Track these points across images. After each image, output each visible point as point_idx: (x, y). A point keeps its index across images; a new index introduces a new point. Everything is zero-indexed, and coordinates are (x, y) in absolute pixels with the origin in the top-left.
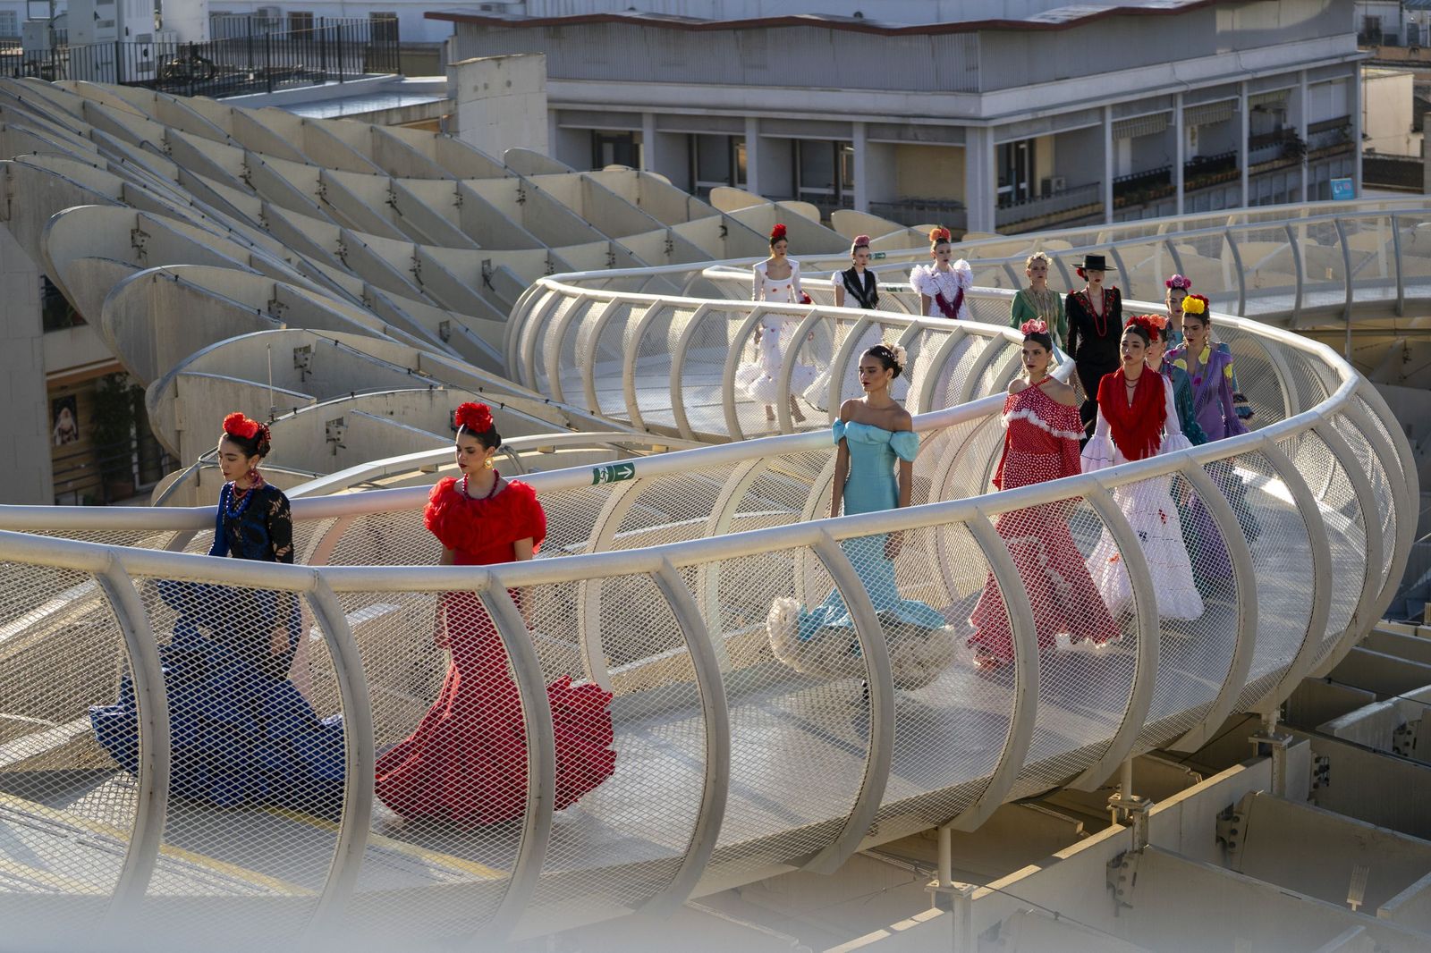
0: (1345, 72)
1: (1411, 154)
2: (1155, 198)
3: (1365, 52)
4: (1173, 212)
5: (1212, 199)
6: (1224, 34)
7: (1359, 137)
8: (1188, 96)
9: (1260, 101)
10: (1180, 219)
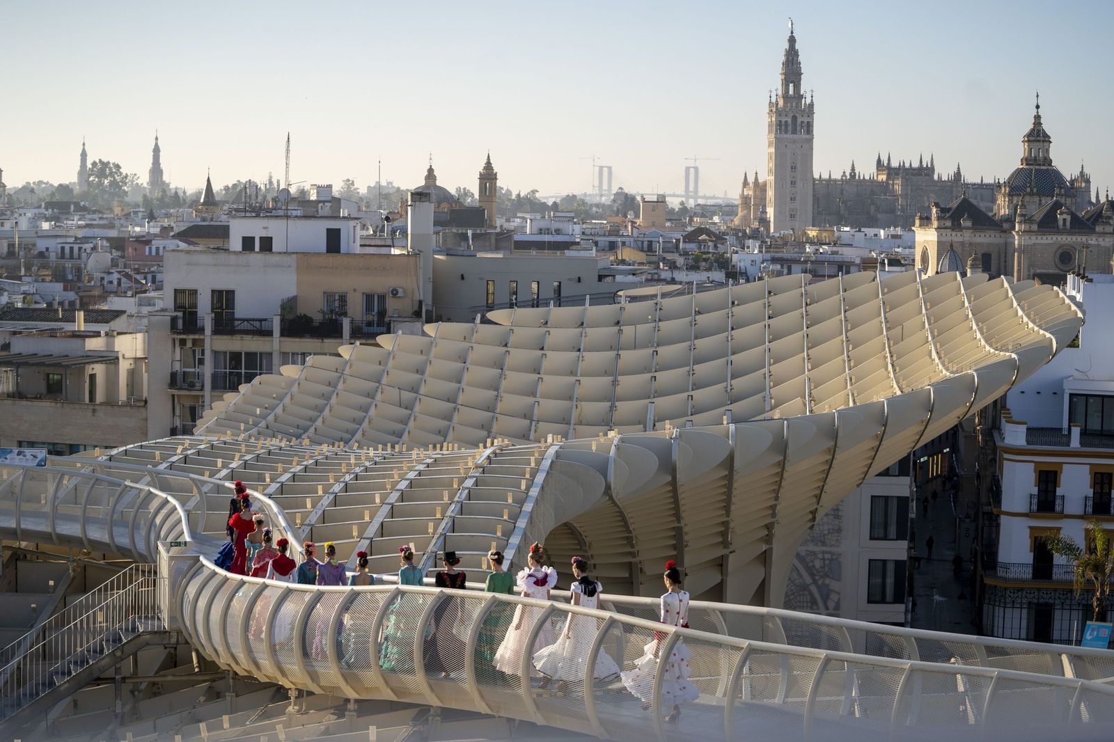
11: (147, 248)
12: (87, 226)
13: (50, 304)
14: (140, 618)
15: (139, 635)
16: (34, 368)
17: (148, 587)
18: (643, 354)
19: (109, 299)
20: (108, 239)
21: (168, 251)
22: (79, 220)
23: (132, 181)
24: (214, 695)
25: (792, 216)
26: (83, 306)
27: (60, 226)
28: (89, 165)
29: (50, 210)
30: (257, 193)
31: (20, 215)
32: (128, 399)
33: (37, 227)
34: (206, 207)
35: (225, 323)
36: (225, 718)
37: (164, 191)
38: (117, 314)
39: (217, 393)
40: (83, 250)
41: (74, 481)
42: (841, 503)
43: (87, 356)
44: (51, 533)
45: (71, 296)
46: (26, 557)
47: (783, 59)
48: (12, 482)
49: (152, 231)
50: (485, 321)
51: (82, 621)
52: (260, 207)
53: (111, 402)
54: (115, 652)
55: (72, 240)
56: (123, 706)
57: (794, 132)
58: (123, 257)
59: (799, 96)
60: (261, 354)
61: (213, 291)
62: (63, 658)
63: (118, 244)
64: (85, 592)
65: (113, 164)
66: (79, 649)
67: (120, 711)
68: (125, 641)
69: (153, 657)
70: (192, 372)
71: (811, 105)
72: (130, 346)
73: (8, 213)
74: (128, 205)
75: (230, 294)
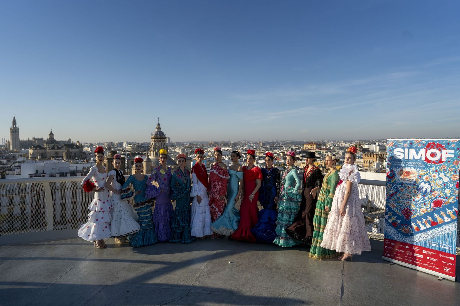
25: (16, 147)
47: (13, 121)
57: (15, 133)
59: (16, 127)
71: (19, 129)
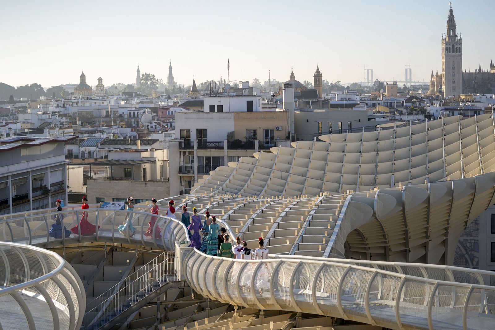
0: (62, 167)
1: (83, 192)
2: (3, 209)
3: (68, 161)
4: (9, 213)
5: (21, 208)
6: (24, 156)
7: (67, 187)
8: (13, 176)
9: (35, 177)
10: (11, 215)
11: (168, 111)
12: (141, 102)
13: (125, 138)
14: (168, 276)
15: (167, 283)
16: (119, 166)
17: (171, 262)
18: (388, 153)
19: (151, 135)
20: (150, 108)
21: (176, 113)
22: (137, 100)
23: (160, 82)
24: (201, 309)
25: (453, 90)
26: (140, 138)
27: (129, 103)
28: (141, 76)
29: (124, 96)
30: (215, 86)
31: (111, 98)
32: (161, 178)
33: (119, 103)
34: (193, 93)
35: (203, 144)
36: (206, 319)
37: (174, 86)
38: (155, 141)
39: (199, 175)
40: (139, 113)
41: (138, 216)
42: (478, 218)
43: (142, 160)
44: (127, 239)
45: (135, 133)
46: (117, 250)
47: (447, 19)
48: (110, 216)
49: (170, 104)
50: (318, 140)
51: (142, 278)
52: (217, 92)
53: (153, 180)
54: (157, 291)
55: (134, 109)
56: (161, 314)
57: (453, 52)
58: (157, 116)
59: (455, 36)
60: (219, 157)
61: (197, 130)
62: (134, 294)
63: (155, 110)
64: (143, 264)
65: (152, 75)
66: (141, 290)
67: (160, 317)
68: (161, 286)
69: (173, 293)
70: (189, 166)
71: (461, 40)
72: (161, 155)
73: (106, 98)
74: (159, 92)
75: (205, 131)
